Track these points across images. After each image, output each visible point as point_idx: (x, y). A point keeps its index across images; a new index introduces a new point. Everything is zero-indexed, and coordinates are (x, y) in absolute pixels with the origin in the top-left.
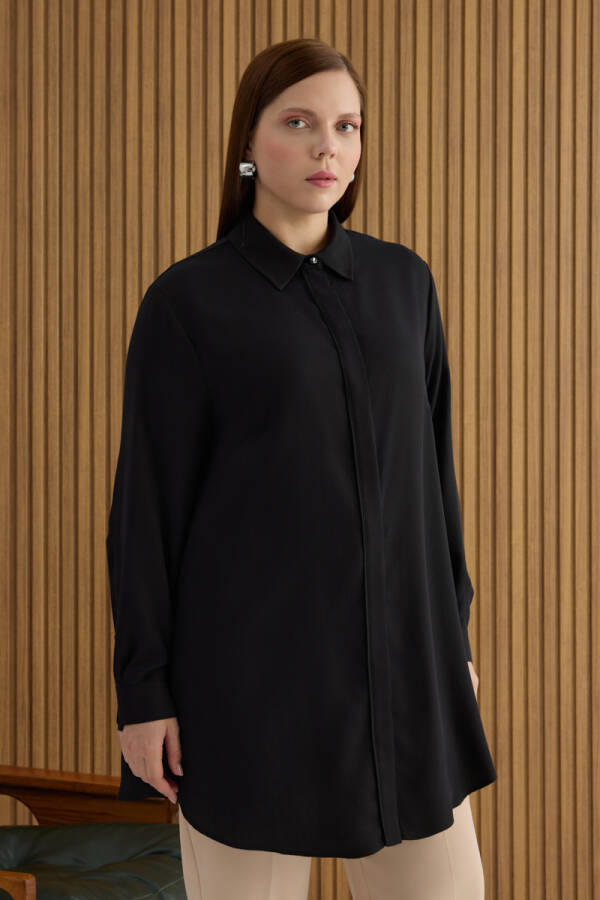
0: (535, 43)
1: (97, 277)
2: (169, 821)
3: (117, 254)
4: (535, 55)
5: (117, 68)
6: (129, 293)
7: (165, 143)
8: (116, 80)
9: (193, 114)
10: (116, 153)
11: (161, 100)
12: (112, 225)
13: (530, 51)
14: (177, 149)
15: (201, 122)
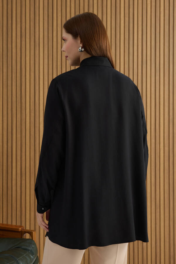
0: (127, 15)
1: (4, 80)
2: (22, 237)
3: (10, 74)
4: (127, 19)
5: (10, 22)
6: (13, 85)
7: (23, 43)
8: (10, 25)
9: (31, 35)
10: (10, 46)
11: (22, 31)
12: (8, 65)
13: (126, 18)
14: (27, 44)
15: (33, 37)
